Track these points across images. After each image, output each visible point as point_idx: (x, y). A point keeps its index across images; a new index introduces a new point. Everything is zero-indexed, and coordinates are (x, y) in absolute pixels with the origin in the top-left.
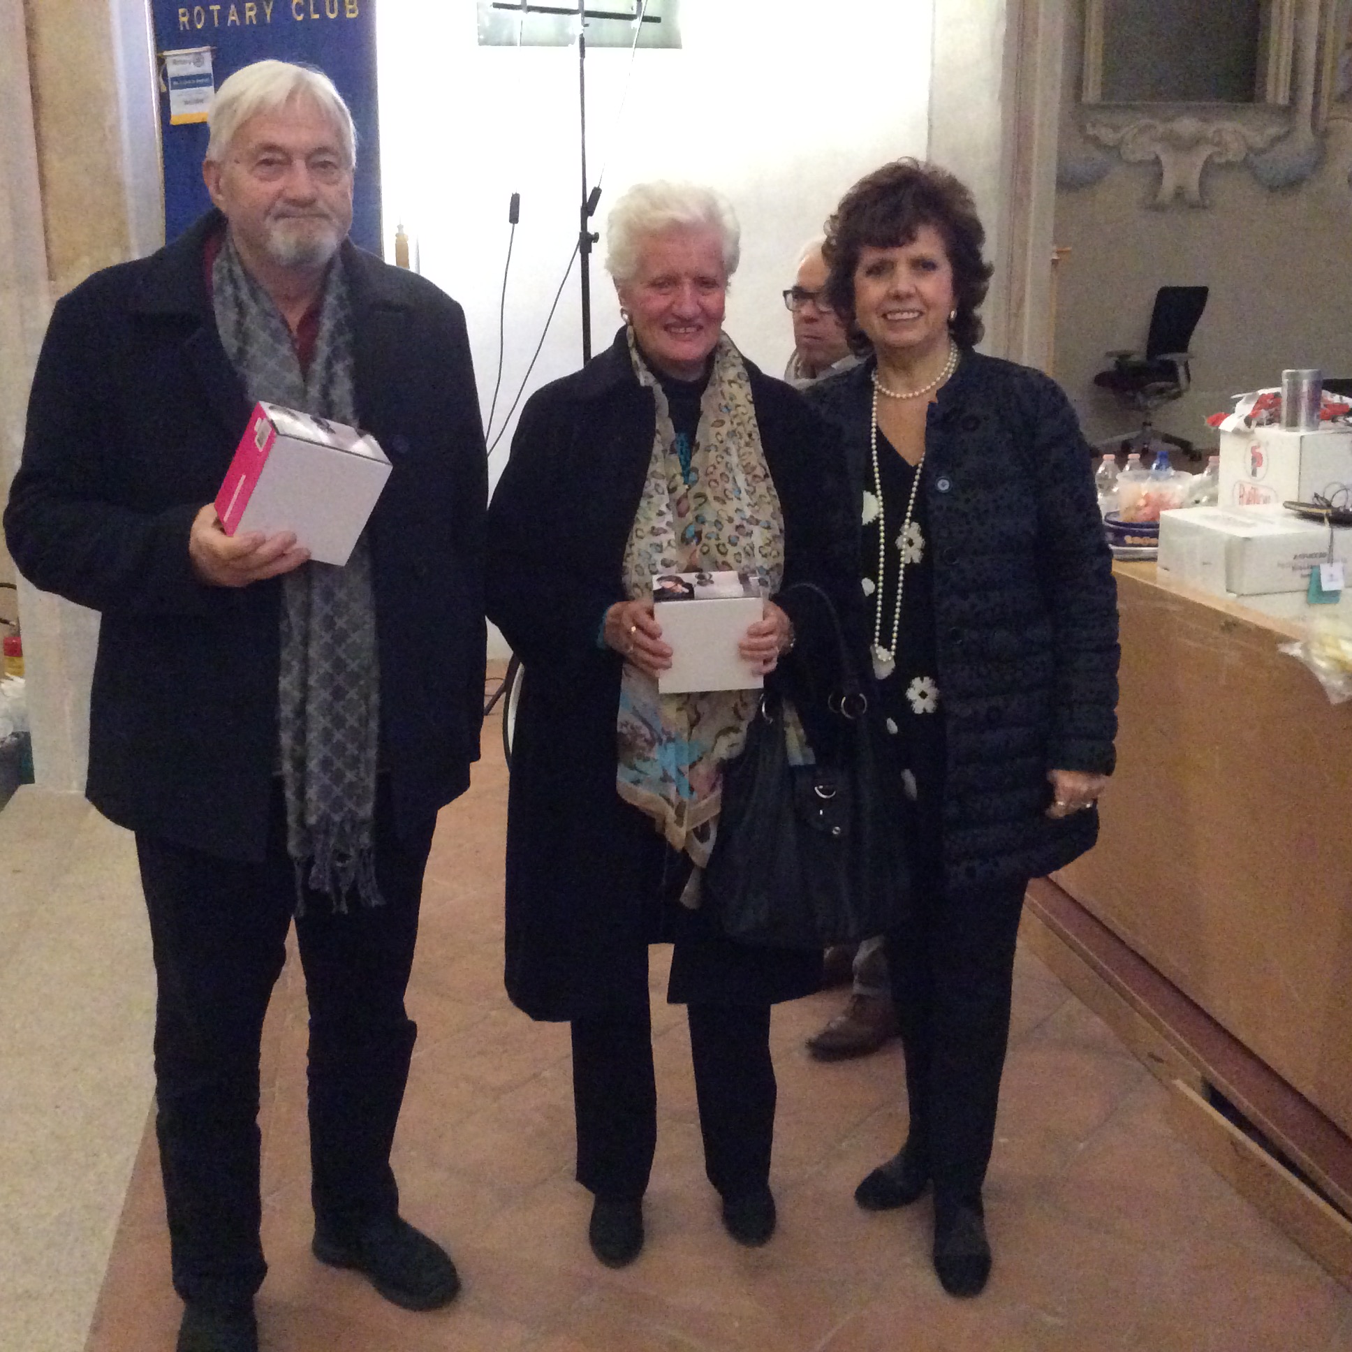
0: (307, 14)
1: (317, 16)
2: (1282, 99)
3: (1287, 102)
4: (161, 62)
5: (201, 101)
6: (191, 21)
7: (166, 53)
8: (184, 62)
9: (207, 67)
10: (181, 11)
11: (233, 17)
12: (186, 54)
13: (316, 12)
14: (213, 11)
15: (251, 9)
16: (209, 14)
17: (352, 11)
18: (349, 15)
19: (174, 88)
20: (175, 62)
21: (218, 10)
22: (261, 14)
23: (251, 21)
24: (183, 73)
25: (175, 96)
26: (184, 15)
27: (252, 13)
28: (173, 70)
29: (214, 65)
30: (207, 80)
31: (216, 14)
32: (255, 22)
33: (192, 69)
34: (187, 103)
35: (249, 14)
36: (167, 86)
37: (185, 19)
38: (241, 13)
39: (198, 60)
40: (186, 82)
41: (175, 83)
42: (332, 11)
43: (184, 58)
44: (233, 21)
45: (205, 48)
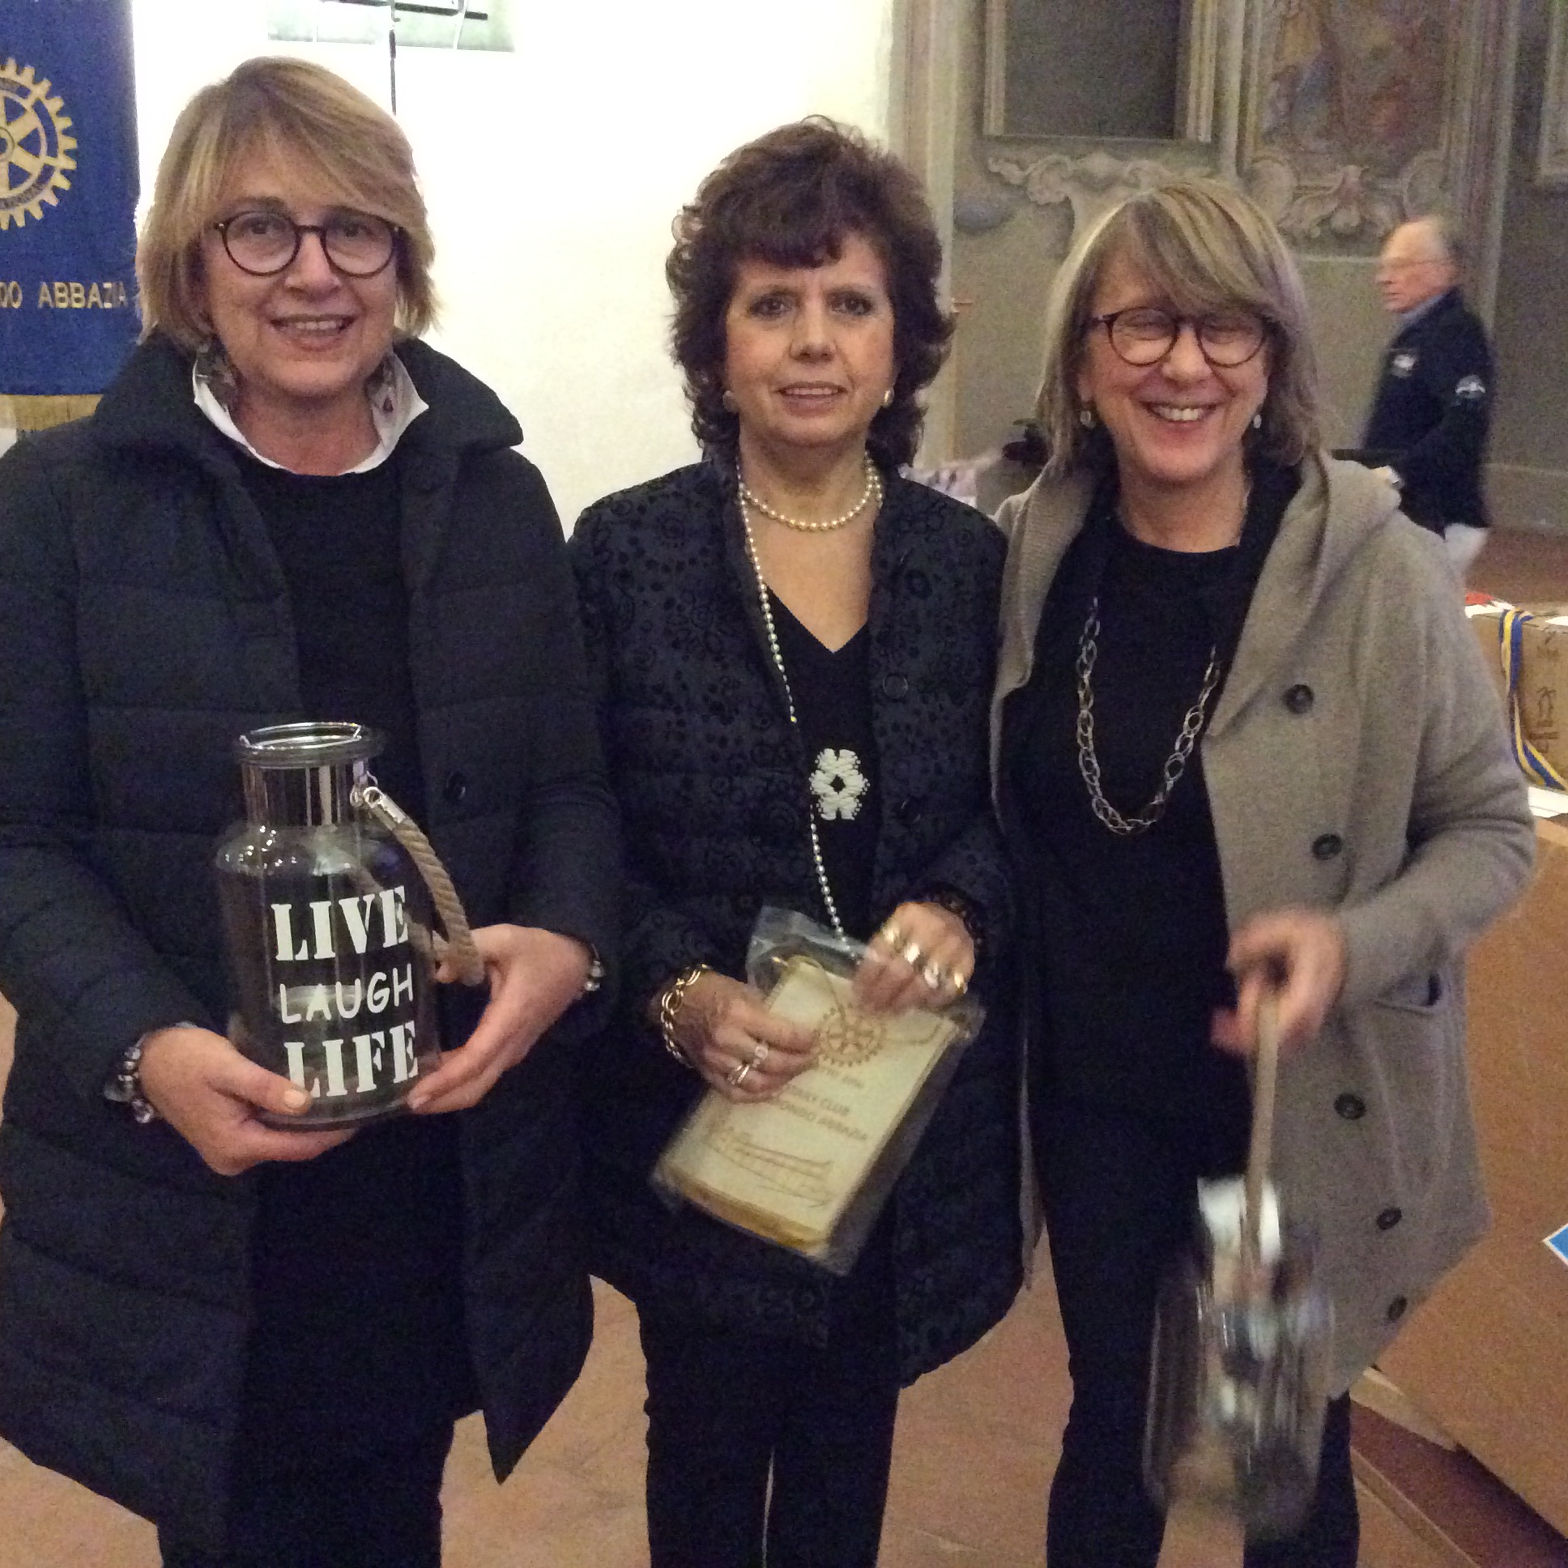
2: (1205, 137)
3: (1209, 140)
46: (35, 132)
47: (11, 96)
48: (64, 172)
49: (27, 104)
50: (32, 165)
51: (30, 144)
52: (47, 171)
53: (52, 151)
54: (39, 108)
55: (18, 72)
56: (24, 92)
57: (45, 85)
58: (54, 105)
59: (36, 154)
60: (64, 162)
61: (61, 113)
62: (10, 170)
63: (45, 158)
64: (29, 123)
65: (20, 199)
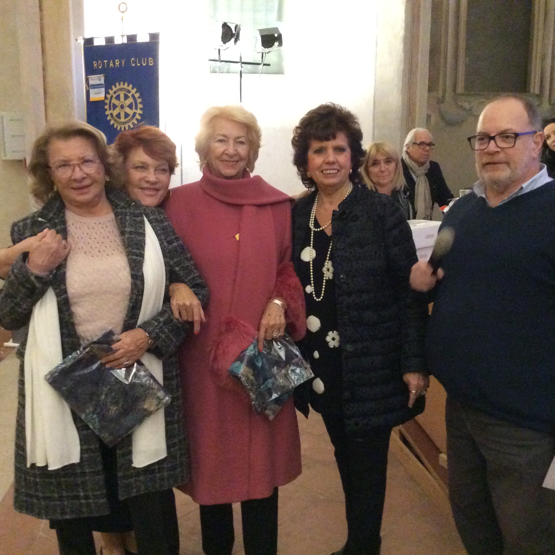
0: (136, 64)
1: (139, 65)
2: (537, 92)
4: (87, 80)
5: (100, 93)
6: (97, 66)
7: (89, 77)
8: (95, 79)
9: (102, 81)
10: (94, 62)
11: (111, 65)
12: (95, 77)
13: (139, 63)
14: (105, 63)
15: (117, 62)
16: (103, 63)
17: (151, 63)
18: (150, 65)
19: (91, 88)
20: (92, 80)
21: (107, 62)
22: (121, 64)
23: (117, 66)
24: (94, 84)
25: (91, 91)
26: (95, 64)
27: (118, 63)
28: (91, 82)
29: (105, 80)
30: (102, 86)
31: (106, 64)
32: (118, 66)
33: (98, 82)
34: (95, 94)
35: (117, 63)
36: (89, 88)
37: (95, 65)
38: (114, 64)
39: (100, 80)
40: (96, 87)
41: (92, 87)
42: (144, 63)
43: (94, 78)
44: (112, 66)
45: (102, 75)
46: (132, 102)
47: (126, 93)
48: (140, 114)
49: (130, 95)
50: (130, 112)
51: (130, 106)
52: (135, 114)
53: (136, 108)
54: (133, 96)
55: (128, 86)
56: (129, 92)
57: (135, 90)
58: (137, 95)
59: (132, 109)
60: (139, 111)
61: (139, 98)
62: (125, 113)
63: (134, 110)
64: (130, 100)
65: (127, 122)
